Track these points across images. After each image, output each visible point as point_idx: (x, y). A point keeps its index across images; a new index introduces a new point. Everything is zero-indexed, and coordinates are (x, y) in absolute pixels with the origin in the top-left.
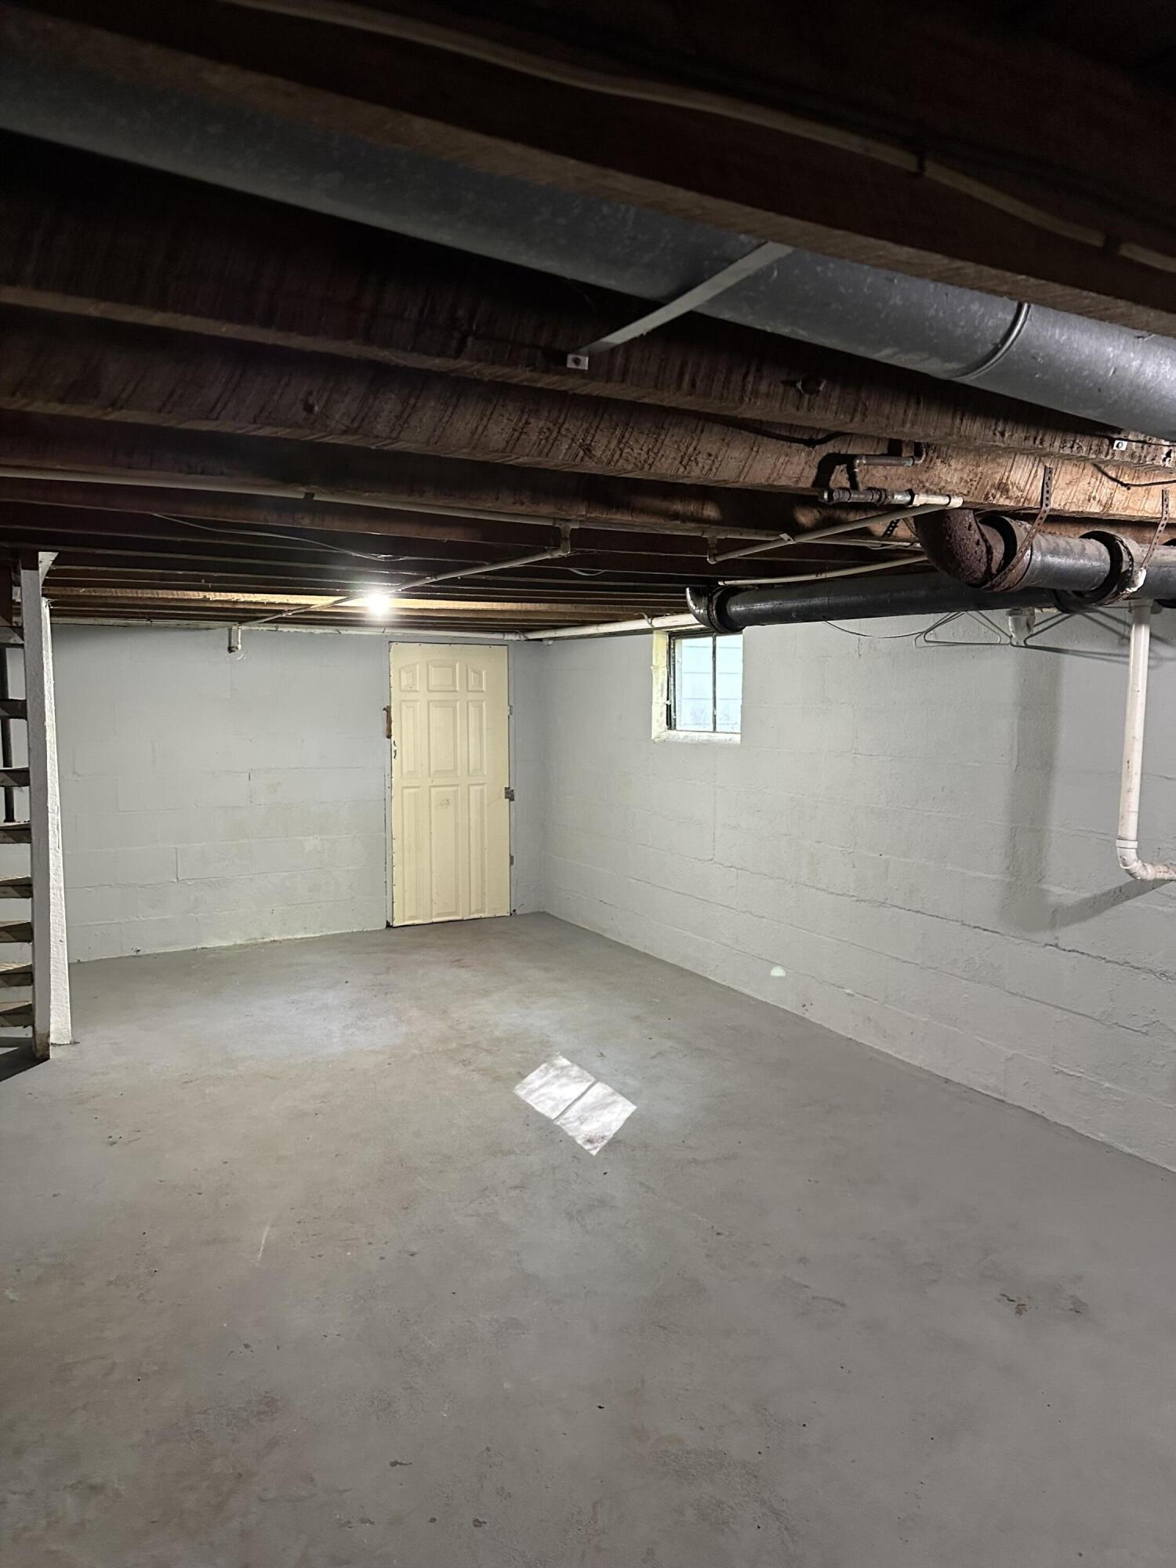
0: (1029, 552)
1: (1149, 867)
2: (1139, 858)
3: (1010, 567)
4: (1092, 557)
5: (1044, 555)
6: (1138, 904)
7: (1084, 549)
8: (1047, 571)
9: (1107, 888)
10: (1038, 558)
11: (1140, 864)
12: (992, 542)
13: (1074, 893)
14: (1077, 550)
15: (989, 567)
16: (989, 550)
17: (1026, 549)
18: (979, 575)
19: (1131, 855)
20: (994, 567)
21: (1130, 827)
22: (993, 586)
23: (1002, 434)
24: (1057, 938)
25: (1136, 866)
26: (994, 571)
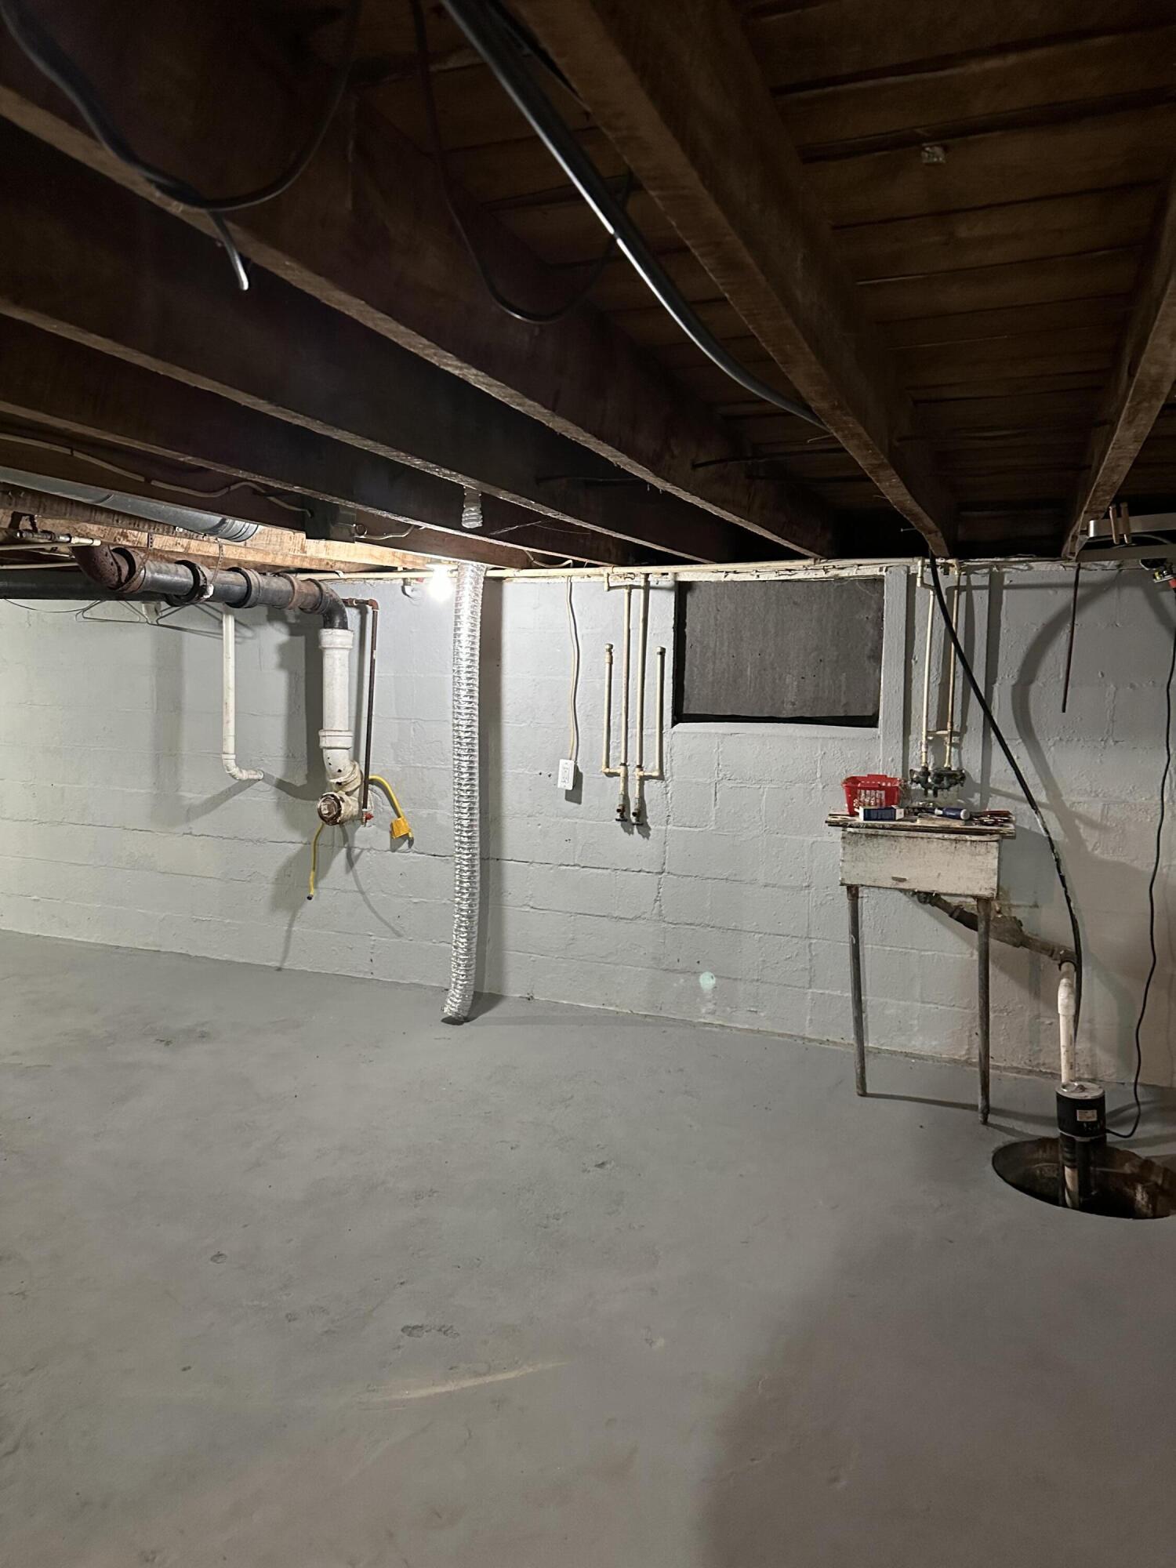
0: (143, 571)
1: (244, 771)
2: (237, 765)
3: (132, 579)
4: (183, 576)
5: (152, 573)
6: (242, 798)
7: (177, 571)
8: (155, 582)
9: (222, 789)
10: (149, 575)
11: (238, 769)
12: (120, 564)
13: (200, 795)
14: (173, 571)
15: (120, 579)
16: (119, 569)
17: (142, 570)
18: (114, 583)
19: (232, 764)
20: (123, 579)
21: (230, 745)
22: (123, 590)
23: (117, 521)
24: (191, 828)
25: (235, 770)
26: (123, 581)
